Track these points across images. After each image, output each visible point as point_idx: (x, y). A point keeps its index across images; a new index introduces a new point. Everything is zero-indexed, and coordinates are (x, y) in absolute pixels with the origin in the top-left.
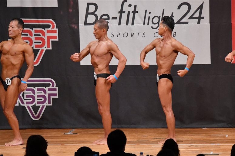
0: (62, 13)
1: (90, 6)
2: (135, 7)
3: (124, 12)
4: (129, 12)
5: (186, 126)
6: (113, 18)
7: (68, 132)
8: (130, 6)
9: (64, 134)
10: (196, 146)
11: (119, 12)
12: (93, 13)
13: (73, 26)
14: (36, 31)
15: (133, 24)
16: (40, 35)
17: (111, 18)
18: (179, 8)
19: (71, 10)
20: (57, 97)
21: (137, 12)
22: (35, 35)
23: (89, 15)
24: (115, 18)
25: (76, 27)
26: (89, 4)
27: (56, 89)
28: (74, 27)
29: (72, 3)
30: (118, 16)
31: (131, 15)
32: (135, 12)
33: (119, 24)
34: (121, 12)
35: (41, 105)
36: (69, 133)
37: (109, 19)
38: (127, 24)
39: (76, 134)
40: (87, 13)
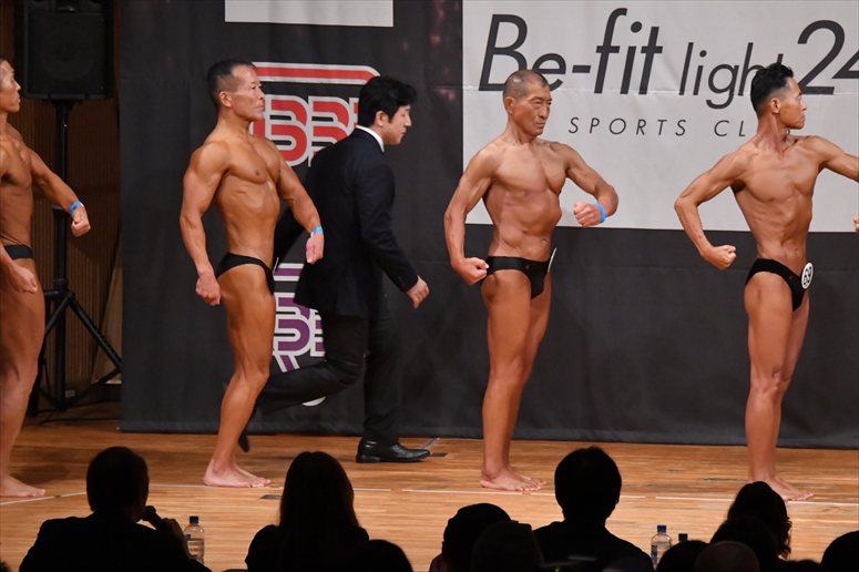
0: (405, 46)
1: (503, 26)
2: (655, 31)
3: (616, 50)
4: (632, 50)
5: (814, 441)
6: (577, 69)
8: (636, 27)
10: (846, 510)
11: (599, 49)
12: (509, 51)
13: (443, 91)
14: (318, 107)
15: (643, 90)
16: (331, 119)
17: (569, 68)
18: (803, 39)
19: (436, 39)
21: (660, 50)
22: (314, 119)
23: (495, 57)
24: (586, 69)
25: (452, 96)
26: (497, 19)
28: (447, 95)
29: (441, 13)
30: (594, 60)
31: (640, 59)
32: (652, 49)
33: (599, 89)
34: (606, 49)
37: (562, 70)
38: (625, 90)
39: (443, 455)
40: (492, 50)
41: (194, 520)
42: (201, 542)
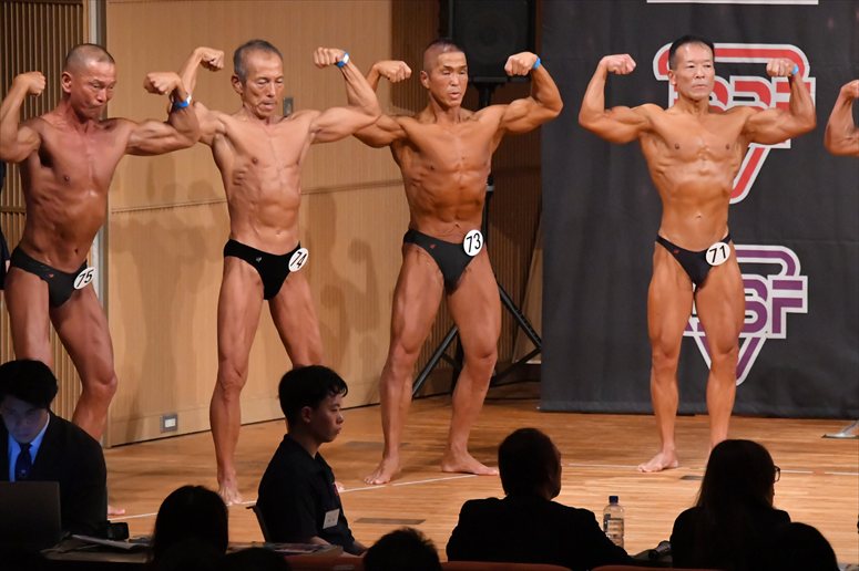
7: (838, 431)
9: (825, 437)
14: (739, 86)
16: (753, 99)
20: (804, 309)
22: (736, 99)
27: (801, 282)
35: (749, 336)
36: (842, 435)
41: (614, 500)
42: (621, 521)
